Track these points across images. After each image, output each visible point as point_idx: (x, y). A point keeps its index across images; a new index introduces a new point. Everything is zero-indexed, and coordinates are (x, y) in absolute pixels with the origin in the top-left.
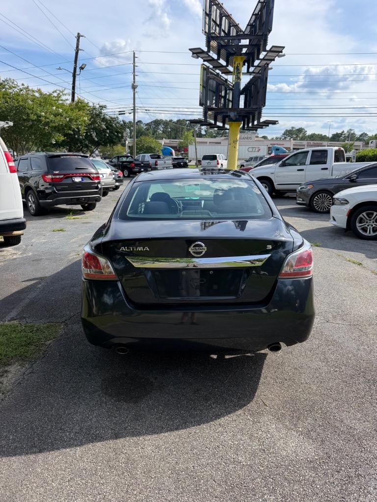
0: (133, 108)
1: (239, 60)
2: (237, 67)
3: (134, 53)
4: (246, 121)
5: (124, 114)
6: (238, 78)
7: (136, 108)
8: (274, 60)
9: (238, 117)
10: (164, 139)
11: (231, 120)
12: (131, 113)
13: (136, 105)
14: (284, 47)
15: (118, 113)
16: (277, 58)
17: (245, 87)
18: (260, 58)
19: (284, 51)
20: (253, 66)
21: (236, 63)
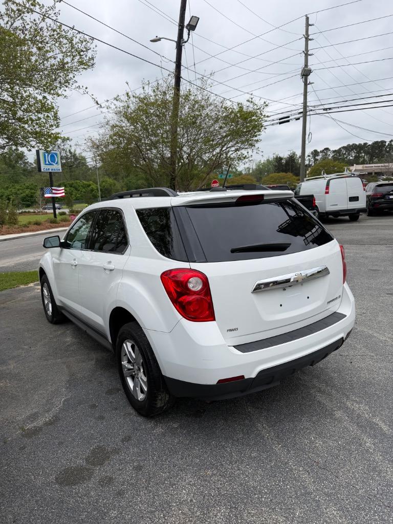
0: (302, 110)
3: (307, 19)
5: (288, 121)
7: (308, 109)
10: (355, 165)
12: (298, 119)
13: (308, 104)
15: (279, 121)
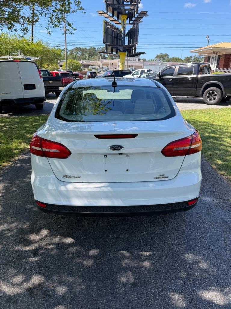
0: (65, 43)
1: (124, 17)
2: (123, 21)
4: (129, 52)
5: (60, 46)
6: (124, 28)
7: (67, 43)
8: (143, 18)
9: (124, 50)
11: (120, 51)
12: (64, 46)
14: (147, 12)
15: (56, 46)
16: (144, 17)
17: (128, 32)
18: (135, 16)
19: (147, 14)
20: (132, 20)
21: (123, 19)
